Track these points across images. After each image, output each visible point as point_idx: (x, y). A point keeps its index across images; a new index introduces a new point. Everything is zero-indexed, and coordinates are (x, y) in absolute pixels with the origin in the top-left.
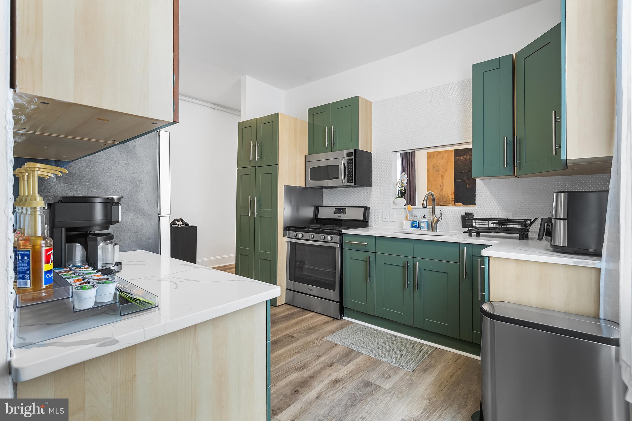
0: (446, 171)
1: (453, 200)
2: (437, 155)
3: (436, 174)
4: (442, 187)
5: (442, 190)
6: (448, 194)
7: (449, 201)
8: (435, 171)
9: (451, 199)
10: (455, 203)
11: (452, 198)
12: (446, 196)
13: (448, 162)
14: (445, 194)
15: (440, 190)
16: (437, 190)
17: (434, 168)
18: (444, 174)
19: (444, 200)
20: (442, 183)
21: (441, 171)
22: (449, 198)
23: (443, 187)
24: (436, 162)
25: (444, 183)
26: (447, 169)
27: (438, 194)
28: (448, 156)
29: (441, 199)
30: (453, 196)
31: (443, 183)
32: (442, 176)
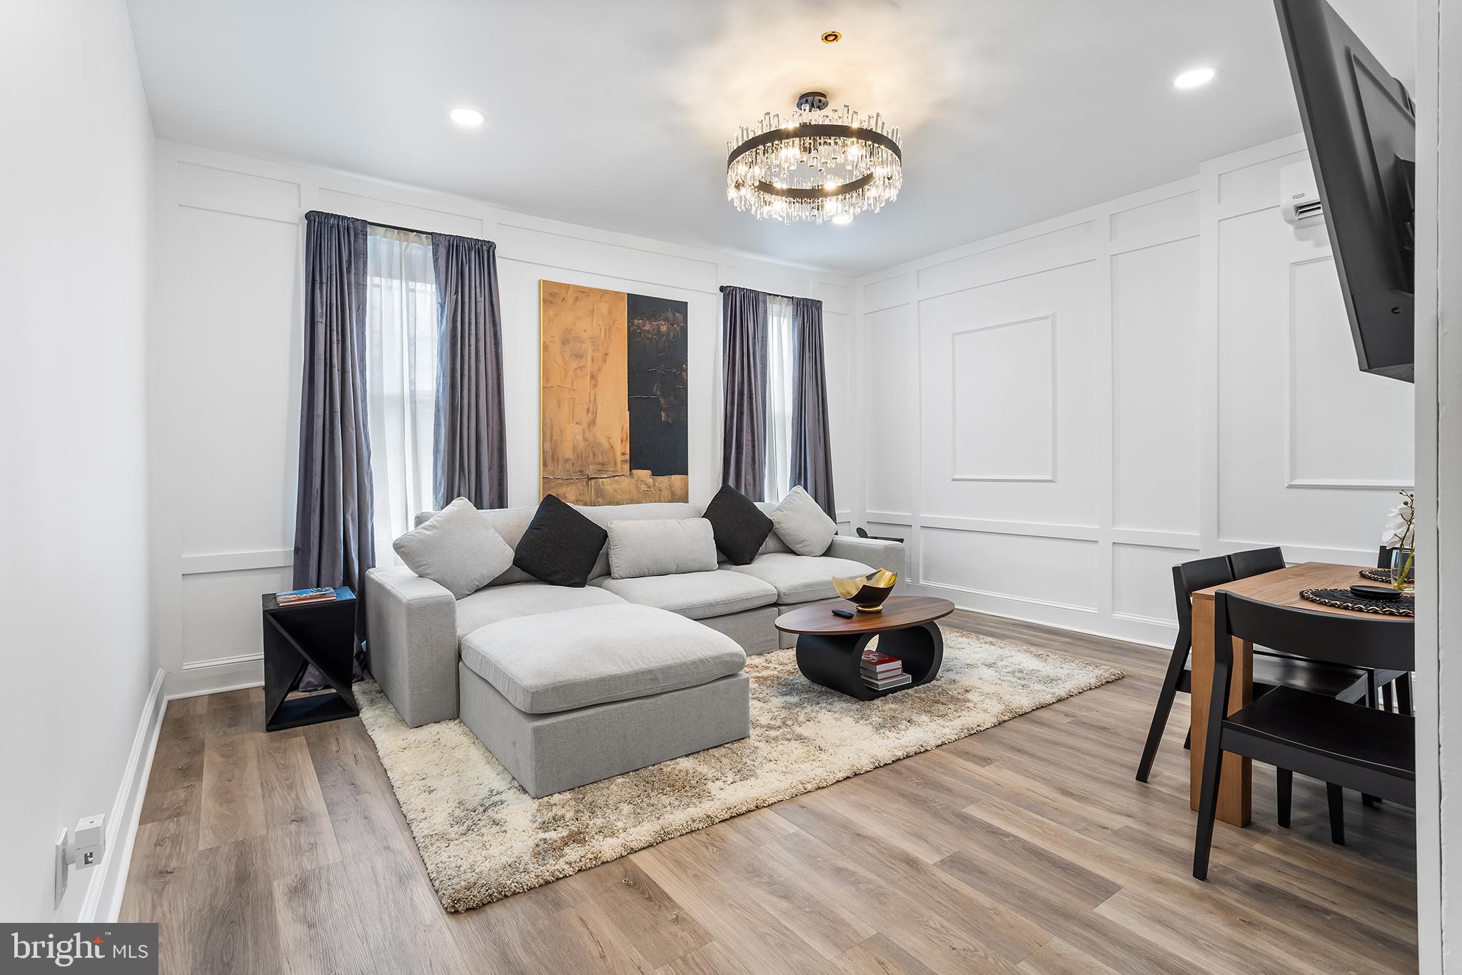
0: (605, 361)
1: (626, 461)
2: (577, 299)
3: (574, 365)
4: (592, 414)
5: (593, 422)
6: (611, 440)
7: (615, 464)
8: (571, 356)
9: (619, 458)
10: (630, 470)
11: (623, 454)
12: (606, 445)
13: (609, 333)
14: (602, 439)
15: (585, 425)
16: (577, 423)
17: (565, 342)
18: (599, 370)
19: (600, 460)
20: (592, 398)
21: (589, 359)
22: (614, 453)
23: (595, 413)
24: (575, 324)
25: (599, 402)
26: (606, 354)
27: (580, 438)
28: (610, 312)
29: (591, 455)
30: (625, 446)
31: (595, 400)
32: (593, 377)
